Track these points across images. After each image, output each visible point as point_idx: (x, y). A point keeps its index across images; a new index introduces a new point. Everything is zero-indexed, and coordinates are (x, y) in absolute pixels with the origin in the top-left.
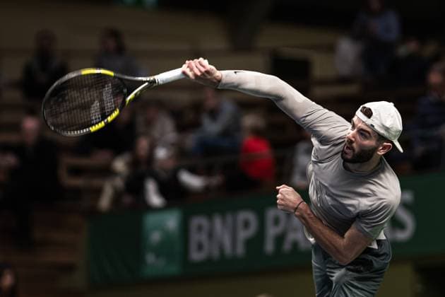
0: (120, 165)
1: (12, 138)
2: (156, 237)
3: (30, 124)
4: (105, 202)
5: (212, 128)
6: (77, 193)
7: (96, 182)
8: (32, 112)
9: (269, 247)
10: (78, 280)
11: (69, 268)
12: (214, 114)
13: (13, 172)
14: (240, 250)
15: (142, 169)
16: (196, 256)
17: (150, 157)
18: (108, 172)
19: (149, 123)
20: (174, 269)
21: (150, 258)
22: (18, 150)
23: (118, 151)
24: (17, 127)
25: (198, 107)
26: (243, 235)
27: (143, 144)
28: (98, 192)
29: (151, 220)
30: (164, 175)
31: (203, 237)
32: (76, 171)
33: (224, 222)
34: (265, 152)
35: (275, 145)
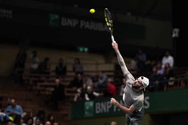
0: (79, 90)
1: (53, 84)
2: (87, 108)
3: (57, 81)
4: (75, 99)
5: (101, 81)
6: (69, 97)
7: (73, 95)
8: (58, 78)
9: (115, 110)
10: (69, 118)
11: (67, 115)
12: (101, 78)
13: (53, 92)
14: (108, 111)
15: (84, 91)
16: (97, 112)
17: (86, 89)
18: (76, 92)
19: (86, 80)
20: (92, 115)
21: (86, 113)
24: (54, 81)
25: (97, 77)
26: (108, 107)
27: (85, 85)
28: (74, 97)
29: (86, 103)
30: (89, 93)
31: (99, 108)
32: (68, 92)
33: (104, 104)
34: (113, 87)
35: (116, 86)
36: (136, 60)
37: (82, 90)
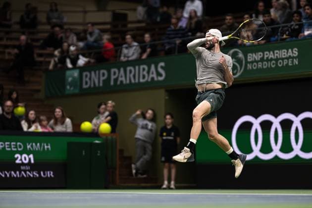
0: (56, 53)
1: (17, 43)
2: (70, 79)
3: (23, 37)
4: (51, 67)
5: (91, 39)
6: (41, 62)
7: (47, 60)
8: (23, 33)
9: (112, 83)
10: (41, 95)
11: (38, 91)
12: (91, 34)
14: (101, 85)
15: (65, 54)
16: (85, 86)
18: (52, 55)
19: (67, 38)
20: (77, 91)
21: (68, 87)
22: (18, 47)
23: (56, 49)
24: (18, 39)
26: (102, 78)
31: (88, 79)
32: (40, 55)
33: (95, 73)
36: (144, 6)
37: (62, 52)
